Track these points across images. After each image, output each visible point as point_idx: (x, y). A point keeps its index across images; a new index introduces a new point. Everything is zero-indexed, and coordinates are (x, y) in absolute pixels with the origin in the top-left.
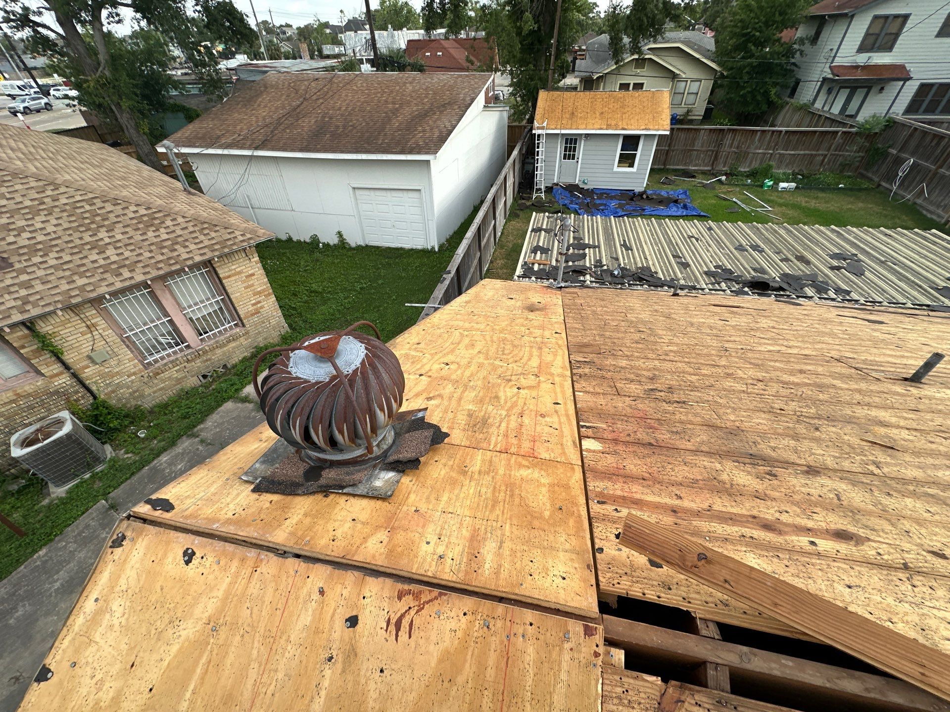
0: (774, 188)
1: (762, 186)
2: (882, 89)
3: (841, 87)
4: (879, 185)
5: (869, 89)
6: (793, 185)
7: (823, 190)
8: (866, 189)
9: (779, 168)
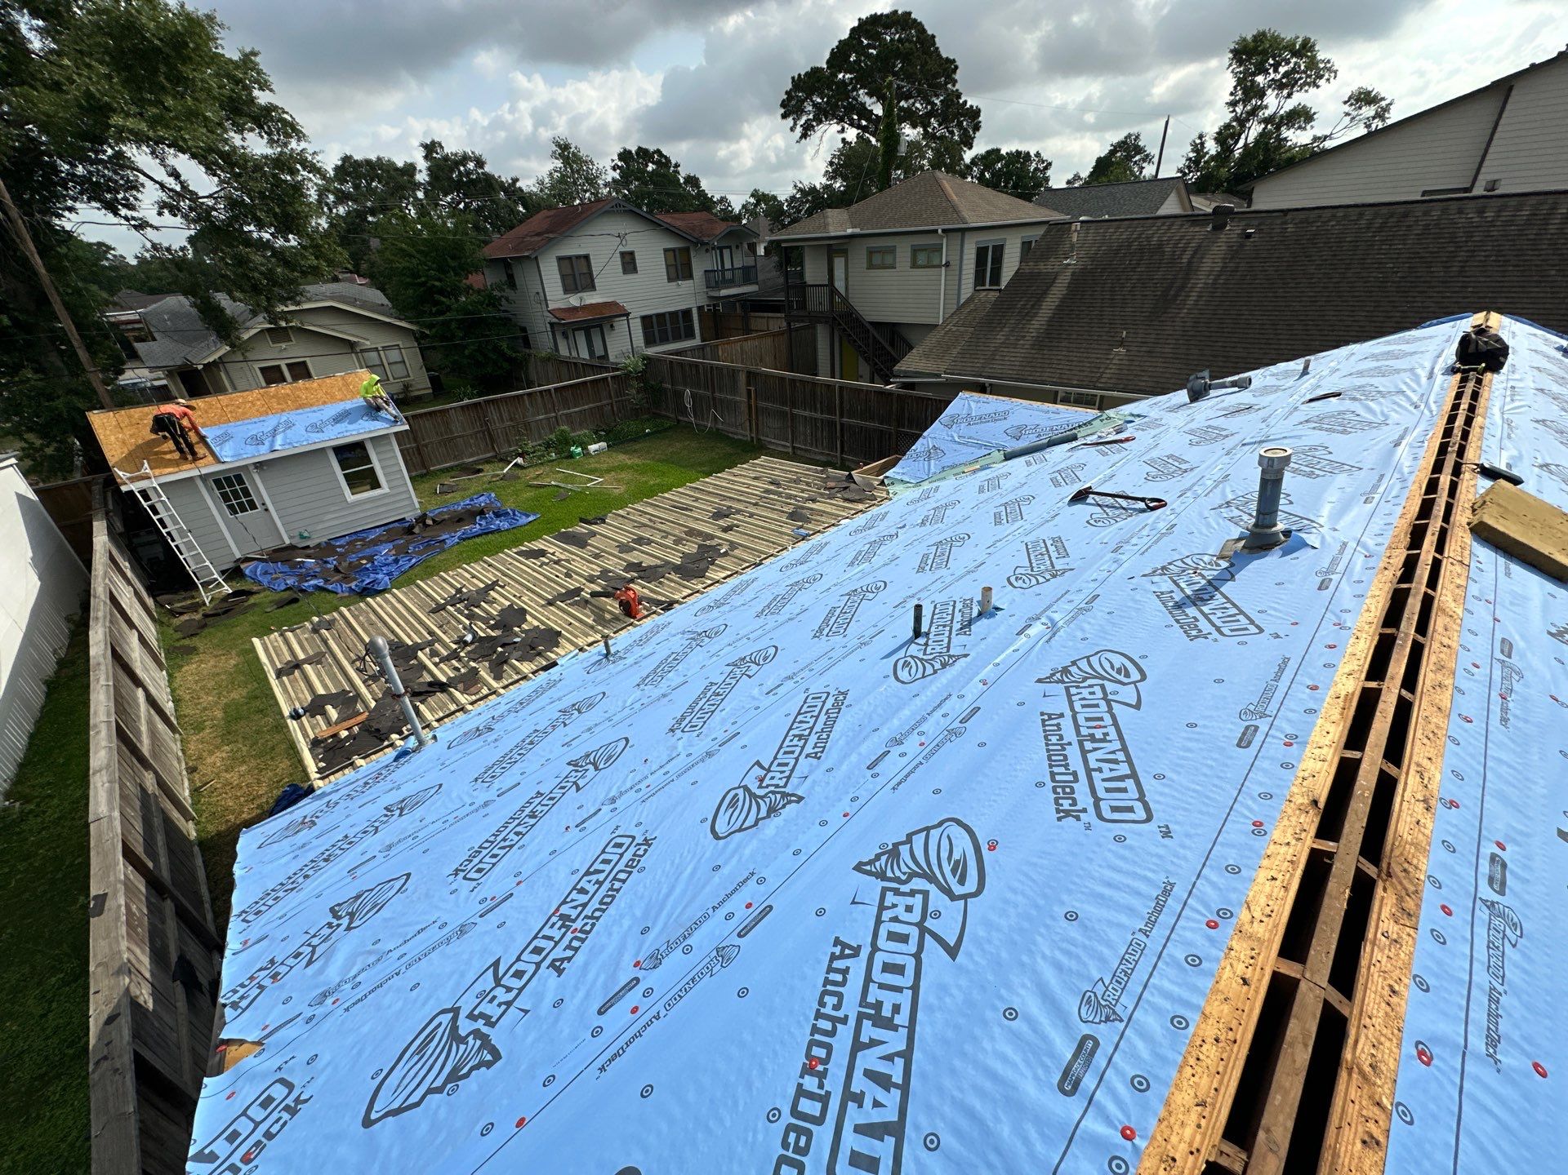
0: (586, 454)
1: (571, 456)
2: (612, 326)
3: (574, 330)
4: (679, 421)
5: (601, 327)
6: (603, 444)
7: (635, 440)
8: (670, 428)
9: (573, 430)
